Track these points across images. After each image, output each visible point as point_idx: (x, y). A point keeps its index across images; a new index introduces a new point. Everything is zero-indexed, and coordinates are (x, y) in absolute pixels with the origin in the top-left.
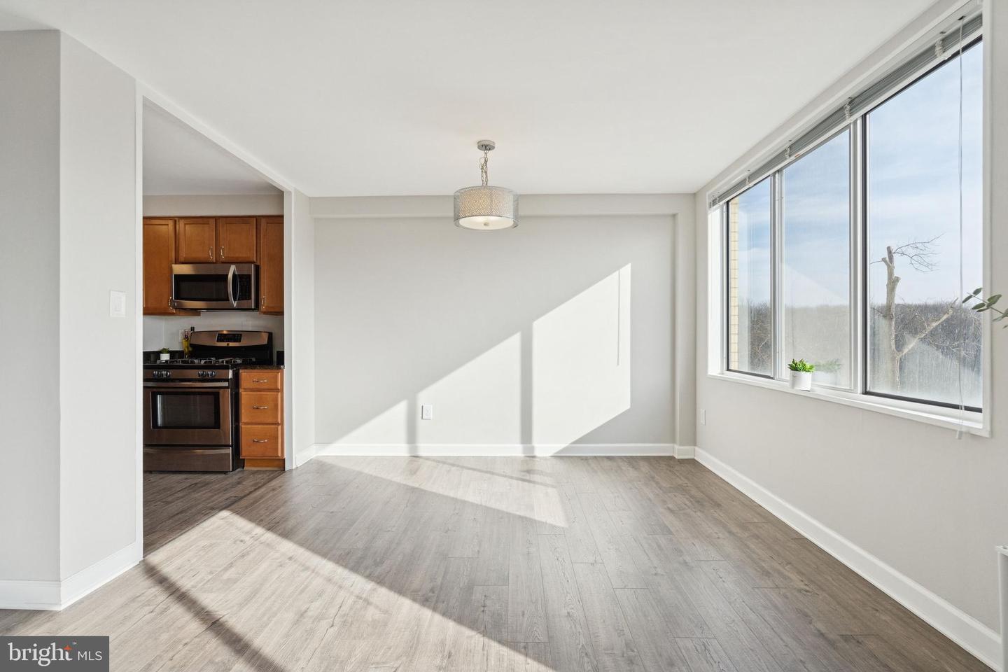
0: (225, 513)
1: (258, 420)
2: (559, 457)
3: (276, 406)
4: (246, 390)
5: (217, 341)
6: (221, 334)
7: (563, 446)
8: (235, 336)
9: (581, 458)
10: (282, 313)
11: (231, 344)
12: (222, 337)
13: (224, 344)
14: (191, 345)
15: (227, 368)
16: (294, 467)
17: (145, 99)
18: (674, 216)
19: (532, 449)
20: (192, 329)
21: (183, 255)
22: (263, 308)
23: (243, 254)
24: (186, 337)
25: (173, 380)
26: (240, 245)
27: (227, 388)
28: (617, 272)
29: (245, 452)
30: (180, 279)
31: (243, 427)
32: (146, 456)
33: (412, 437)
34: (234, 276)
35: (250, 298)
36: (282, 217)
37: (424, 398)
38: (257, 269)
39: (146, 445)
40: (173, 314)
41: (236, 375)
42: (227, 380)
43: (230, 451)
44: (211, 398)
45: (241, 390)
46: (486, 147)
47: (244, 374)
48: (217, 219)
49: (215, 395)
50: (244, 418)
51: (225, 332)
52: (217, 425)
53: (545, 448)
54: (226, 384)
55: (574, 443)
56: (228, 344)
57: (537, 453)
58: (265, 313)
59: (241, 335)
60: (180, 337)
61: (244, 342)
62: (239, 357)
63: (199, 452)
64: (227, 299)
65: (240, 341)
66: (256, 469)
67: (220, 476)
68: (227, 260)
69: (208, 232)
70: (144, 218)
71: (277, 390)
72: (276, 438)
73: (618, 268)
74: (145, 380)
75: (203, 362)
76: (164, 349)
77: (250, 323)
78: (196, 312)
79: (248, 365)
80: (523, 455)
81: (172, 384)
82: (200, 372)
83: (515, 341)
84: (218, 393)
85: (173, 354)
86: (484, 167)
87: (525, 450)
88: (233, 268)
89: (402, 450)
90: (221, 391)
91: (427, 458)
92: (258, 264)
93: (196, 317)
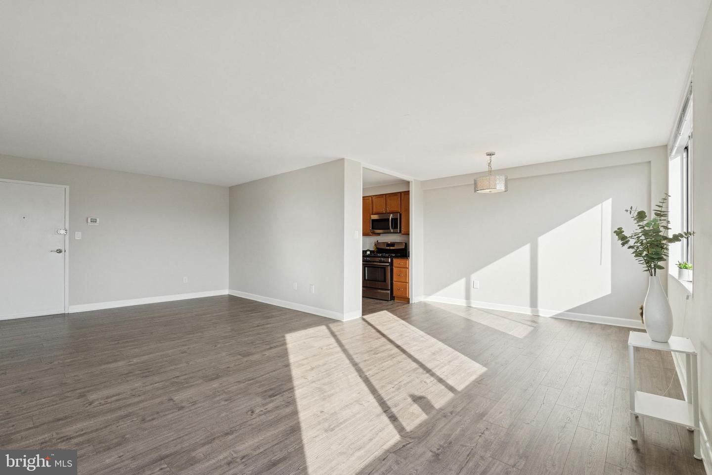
0: (385, 311)
1: (400, 281)
2: (555, 318)
3: (406, 274)
5: (386, 247)
7: (559, 312)
8: (393, 244)
9: (570, 321)
10: (409, 234)
11: (391, 248)
12: (388, 245)
13: (388, 248)
14: (377, 248)
15: (388, 257)
16: (413, 302)
17: (363, 168)
18: (650, 162)
19: (538, 311)
20: (377, 241)
21: (375, 211)
22: (403, 232)
23: (395, 209)
24: (375, 245)
25: (371, 262)
26: (394, 206)
27: (388, 266)
28: (600, 205)
29: (394, 294)
30: (373, 221)
31: (394, 282)
32: (363, 291)
33: (468, 297)
34: (392, 219)
35: (397, 228)
36: (409, 191)
37: (474, 277)
38: (400, 215)
39: (363, 287)
40: (371, 235)
41: (392, 261)
42: (388, 262)
43: (389, 292)
44: (383, 269)
45: (394, 267)
46: (490, 155)
47: (395, 260)
48: (386, 195)
49: (384, 268)
50: (395, 279)
51: (389, 243)
52: (385, 281)
53: (546, 312)
54: (388, 264)
55: (566, 311)
57: (540, 314)
58: (403, 234)
59: (395, 244)
60: (374, 245)
61: (396, 247)
62: (394, 253)
63: (379, 291)
64: (389, 229)
65: (394, 247)
66: (398, 301)
67: (386, 302)
68: (389, 212)
69: (383, 200)
70: (363, 197)
71: (407, 268)
72: (406, 288)
73: (601, 202)
74: (363, 261)
75: (380, 255)
76: (368, 249)
77: (398, 239)
78: (379, 234)
79: (397, 257)
80: (531, 314)
81: (370, 263)
82: (380, 259)
83: (527, 248)
84: (385, 268)
85: (371, 251)
86: (489, 164)
87: (532, 311)
88: (391, 215)
89: (462, 302)
91: (475, 308)
92: (400, 213)
93: (379, 237)
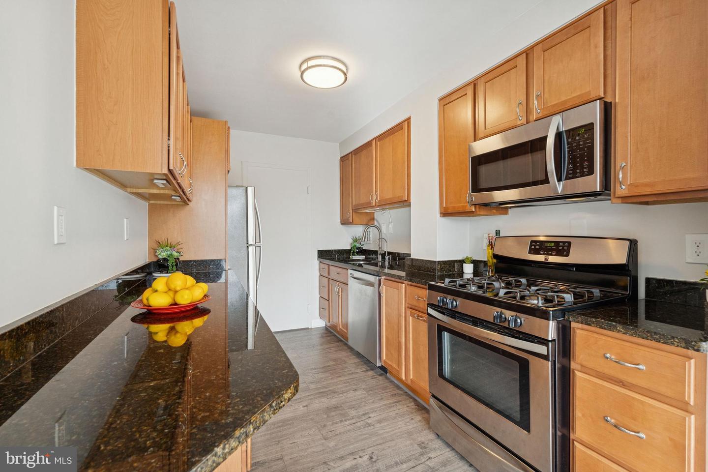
1: (619, 455)
4: (585, 370)
5: (530, 253)
6: (536, 242)
8: (561, 246)
11: (552, 259)
12: (537, 246)
13: (540, 258)
14: (495, 256)
20: (498, 232)
21: (482, 129)
22: (622, 190)
24: (490, 244)
27: (545, 357)
30: (481, 160)
31: (578, 447)
34: (559, 135)
35: (591, 172)
38: (608, 110)
40: (474, 213)
41: (565, 333)
42: (544, 342)
45: (573, 366)
47: (581, 332)
48: (528, 52)
50: (581, 428)
51: (542, 239)
54: (541, 349)
56: (546, 259)
58: (625, 199)
59: (569, 243)
60: (485, 244)
61: (576, 257)
64: (546, 181)
65: (567, 255)
68: (546, 113)
69: (516, 79)
71: (681, 404)
76: (467, 258)
78: (502, 207)
84: (526, 363)
85: (476, 263)
88: (556, 122)
90: (533, 361)
92: (608, 100)
93: (503, 218)
